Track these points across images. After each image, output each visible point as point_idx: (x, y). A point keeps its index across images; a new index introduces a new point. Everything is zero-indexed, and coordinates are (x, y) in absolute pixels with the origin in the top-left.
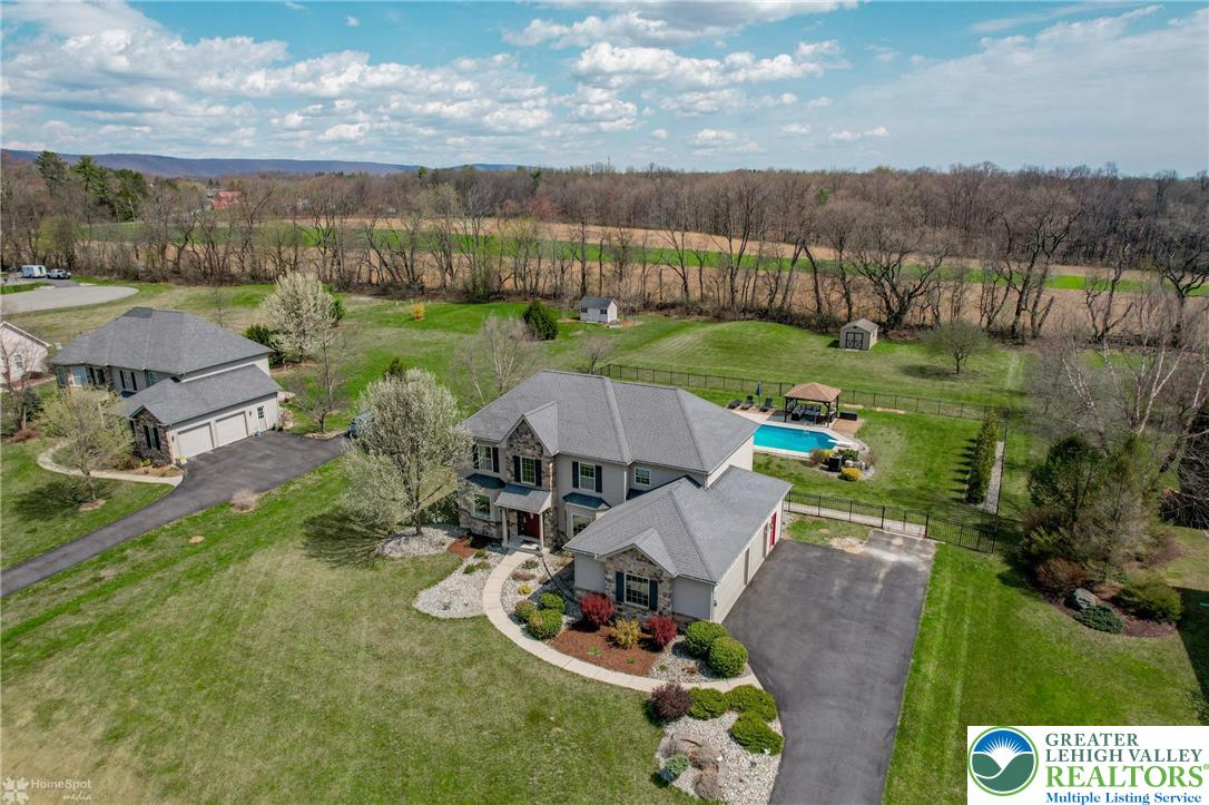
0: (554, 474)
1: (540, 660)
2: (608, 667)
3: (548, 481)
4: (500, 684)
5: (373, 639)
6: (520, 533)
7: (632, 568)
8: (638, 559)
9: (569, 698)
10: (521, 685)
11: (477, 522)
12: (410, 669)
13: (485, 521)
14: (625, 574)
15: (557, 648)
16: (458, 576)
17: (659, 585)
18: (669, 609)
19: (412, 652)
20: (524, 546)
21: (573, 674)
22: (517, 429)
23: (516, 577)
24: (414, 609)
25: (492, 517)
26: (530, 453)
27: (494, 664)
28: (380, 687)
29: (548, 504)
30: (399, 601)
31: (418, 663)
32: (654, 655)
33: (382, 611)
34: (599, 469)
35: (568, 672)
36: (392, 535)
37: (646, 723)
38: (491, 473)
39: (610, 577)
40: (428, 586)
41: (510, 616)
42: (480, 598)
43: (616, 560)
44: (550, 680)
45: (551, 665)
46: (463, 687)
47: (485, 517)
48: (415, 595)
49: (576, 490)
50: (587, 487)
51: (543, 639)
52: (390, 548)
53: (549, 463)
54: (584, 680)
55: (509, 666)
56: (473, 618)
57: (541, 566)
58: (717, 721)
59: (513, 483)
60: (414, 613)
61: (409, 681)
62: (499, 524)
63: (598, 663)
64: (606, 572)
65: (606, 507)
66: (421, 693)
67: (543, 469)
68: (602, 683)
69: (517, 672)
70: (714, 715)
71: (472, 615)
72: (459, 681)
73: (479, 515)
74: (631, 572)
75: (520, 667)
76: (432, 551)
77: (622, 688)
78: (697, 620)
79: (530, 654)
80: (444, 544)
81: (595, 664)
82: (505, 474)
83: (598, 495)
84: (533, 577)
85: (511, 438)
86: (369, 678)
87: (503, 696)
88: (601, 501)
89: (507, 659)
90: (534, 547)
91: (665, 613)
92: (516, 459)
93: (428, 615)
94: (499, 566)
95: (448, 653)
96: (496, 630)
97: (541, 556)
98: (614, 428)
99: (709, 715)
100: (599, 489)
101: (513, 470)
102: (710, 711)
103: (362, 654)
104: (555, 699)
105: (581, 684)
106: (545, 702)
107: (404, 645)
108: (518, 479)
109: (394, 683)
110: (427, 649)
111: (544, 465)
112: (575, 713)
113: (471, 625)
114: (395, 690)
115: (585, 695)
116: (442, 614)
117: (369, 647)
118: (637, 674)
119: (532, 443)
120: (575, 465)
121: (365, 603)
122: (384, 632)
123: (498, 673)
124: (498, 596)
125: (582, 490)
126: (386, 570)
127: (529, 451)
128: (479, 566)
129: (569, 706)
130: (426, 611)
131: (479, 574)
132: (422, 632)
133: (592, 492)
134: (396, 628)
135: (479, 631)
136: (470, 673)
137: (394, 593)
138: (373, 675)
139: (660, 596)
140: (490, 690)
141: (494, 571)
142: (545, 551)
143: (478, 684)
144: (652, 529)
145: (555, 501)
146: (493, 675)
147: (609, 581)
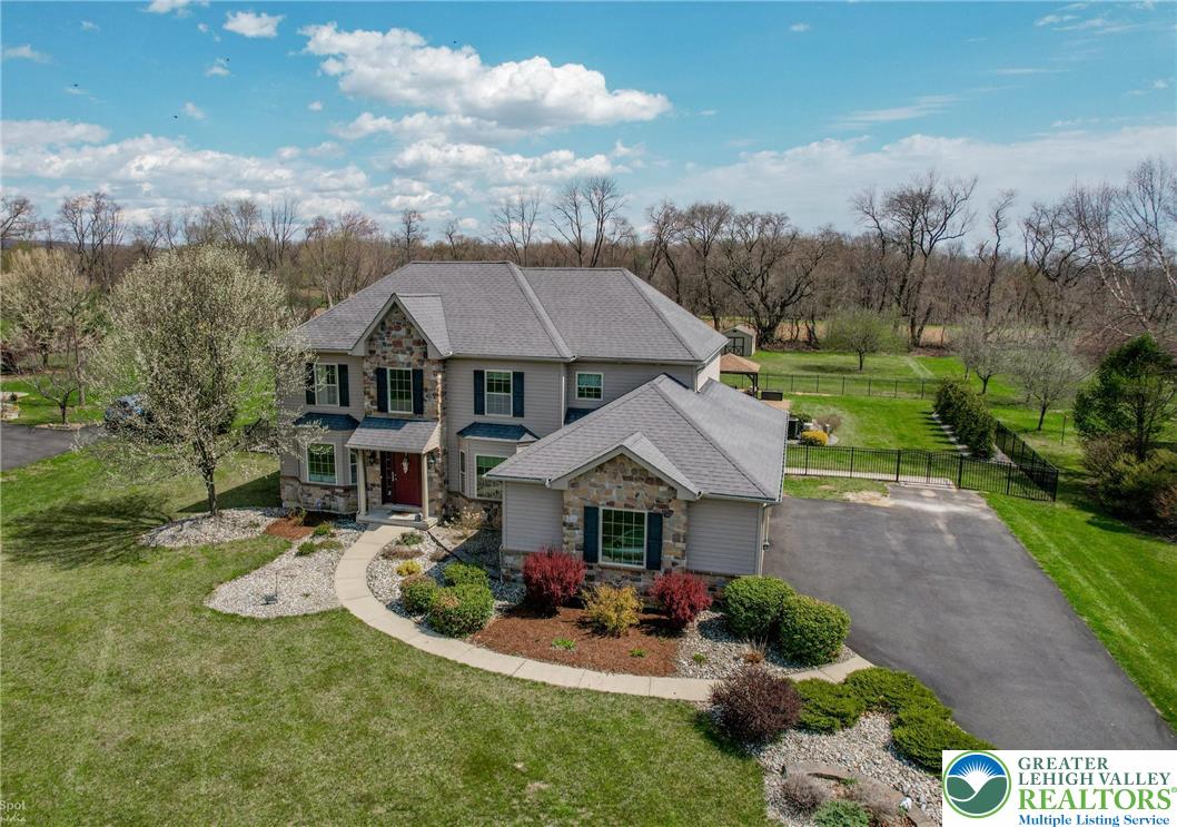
0: (444, 394)
1: (464, 666)
2: (597, 667)
3: (434, 404)
4: (394, 712)
5: (124, 661)
6: (385, 500)
7: (614, 496)
8: (625, 478)
9: (543, 724)
10: (438, 710)
11: (312, 490)
12: (200, 703)
13: (326, 488)
14: (601, 509)
15: (490, 646)
16: (287, 560)
17: (665, 520)
18: (683, 563)
19: (204, 675)
20: (395, 517)
21: (536, 683)
22: (383, 323)
23: (388, 555)
24: (207, 609)
25: (339, 479)
26: (404, 361)
27: (375, 680)
28: (132, 742)
29: (434, 442)
30: (181, 599)
31: (217, 693)
32: (672, 641)
33: (144, 617)
34: (519, 377)
35: (524, 681)
36: (168, 521)
37: (715, 754)
38: (336, 409)
39: (573, 518)
40: (234, 577)
41: (391, 607)
42: (331, 585)
43: (583, 485)
44: (493, 697)
45: (488, 673)
46: (316, 726)
47: (326, 480)
48: (209, 590)
49: (479, 419)
50: (499, 411)
51: (459, 634)
52: (164, 536)
53: (435, 374)
54: (562, 692)
55: (405, 680)
56: (322, 614)
57: (427, 541)
58: (853, 732)
59: (376, 414)
60: (208, 614)
61: (198, 726)
62: (350, 490)
63: (576, 661)
64: (565, 512)
65: (530, 438)
66: (226, 745)
67: (427, 384)
68: (598, 693)
69: (424, 690)
70: (846, 720)
71: (318, 609)
72: (307, 716)
73: (316, 479)
74: (611, 504)
75: (428, 680)
76: (238, 535)
77: (640, 699)
78: (733, 577)
79: (440, 660)
80: (258, 525)
81: (572, 664)
82: (361, 405)
83: (517, 421)
84: (418, 553)
85: (371, 340)
86: (109, 727)
87: (403, 733)
88: (521, 430)
89: (400, 670)
90: (412, 517)
91: (675, 571)
92: (380, 373)
93: (234, 616)
94: (354, 545)
95: (278, 670)
96: (368, 628)
97: (425, 528)
98: (538, 317)
99: (838, 722)
100: (519, 412)
101: (373, 392)
102: (837, 716)
103: (97, 689)
104: (514, 729)
105: (557, 699)
106: (495, 736)
107: (190, 665)
108: (382, 408)
109: (164, 733)
110: (237, 667)
111: (427, 377)
112: (564, 751)
113: (320, 624)
114: (167, 744)
115: (572, 716)
116: (261, 613)
117: (113, 675)
118: (656, 673)
119: (407, 343)
120: (479, 375)
121: (112, 609)
122: (146, 648)
123: (387, 695)
124: (363, 583)
125: (489, 417)
126: (157, 564)
127: (402, 358)
128: (321, 546)
129: (548, 739)
130: (229, 611)
131: (322, 556)
132: (225, 642)
133: (507, 418)
134: (173, 639)
135: (336, 631)
136: (328, 702)
137: (169, 591)
138: (119, 722)
139: (667, 541)
140: (375, 725)
141: (348, 552)
142: (431, 521)
143: (347, 717)
144: (638, 434)
145: (445, 439)
146: (376, 701)
147: (571, 526)
